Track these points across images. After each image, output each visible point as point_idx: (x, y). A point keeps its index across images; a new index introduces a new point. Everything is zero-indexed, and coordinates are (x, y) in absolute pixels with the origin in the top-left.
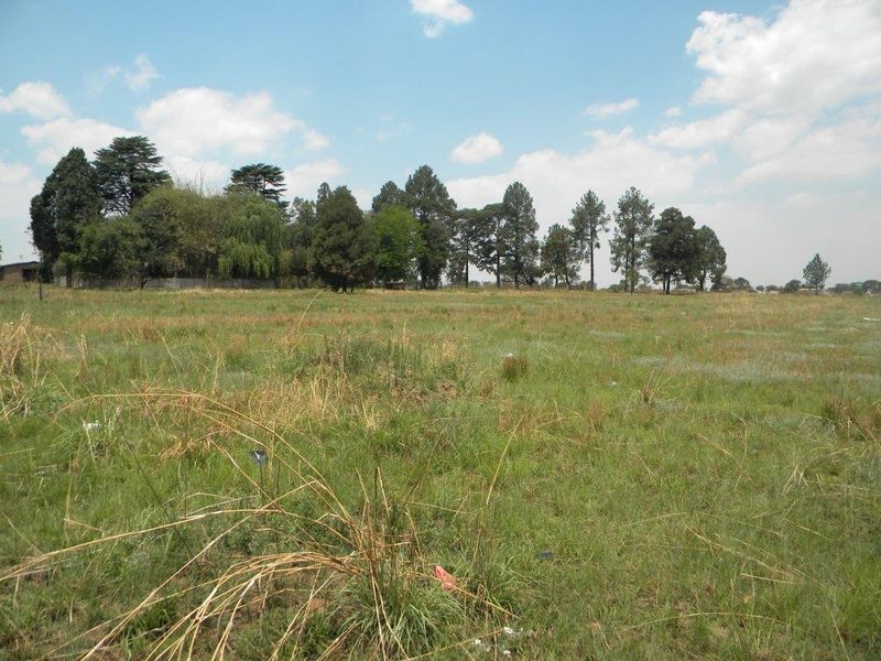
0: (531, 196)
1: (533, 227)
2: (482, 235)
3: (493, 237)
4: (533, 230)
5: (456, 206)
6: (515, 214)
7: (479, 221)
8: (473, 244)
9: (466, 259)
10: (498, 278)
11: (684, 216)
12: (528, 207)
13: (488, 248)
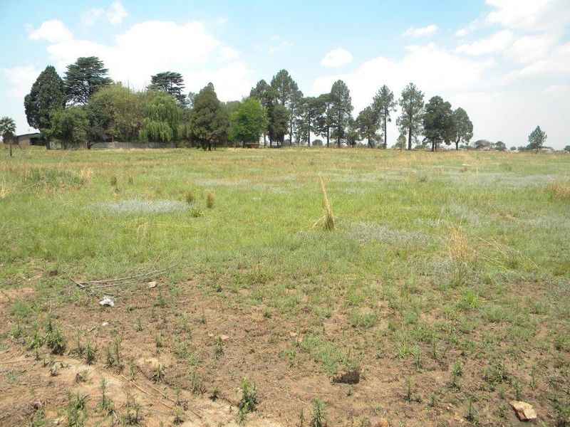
0: (349, 88)
1: (350, 108)
2: (317, 113)
3: (325, 115)
4: (349, 110)
5: (303, 95)
6: (338, 100)
7: (316, 105)
8: (313, 119)
9: (309, 128)
10: (328, 141)
11: (444, 101)
12: (347, 96)
13: (321, 122)
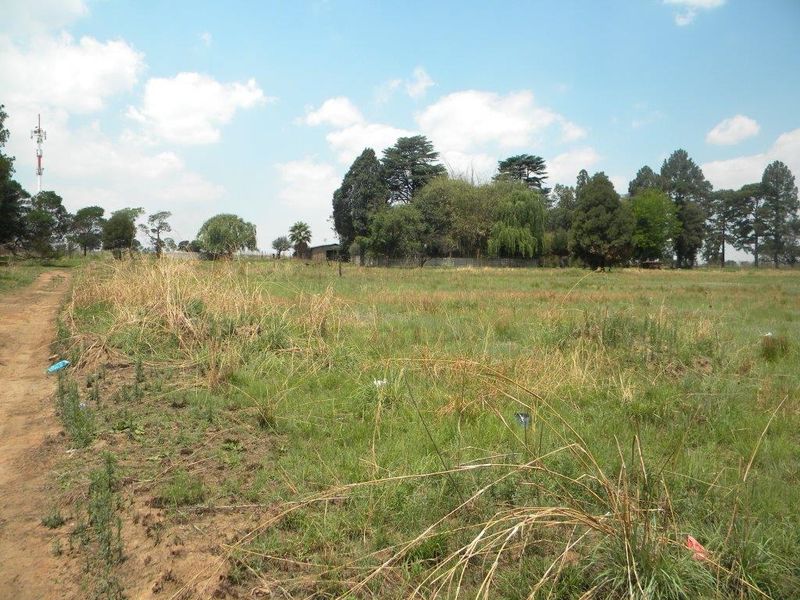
0: (793, 174)
1: (794, 205)
2: (739, 215)
3: (751, 217)
4: (795, 209)
5: (711, 187)
6: (775, 193)
7: (737, 201)
8: (730, 224)
9: (722, 238)
10: (756, 258)
12: (790, 185)
13: (745, 228)
